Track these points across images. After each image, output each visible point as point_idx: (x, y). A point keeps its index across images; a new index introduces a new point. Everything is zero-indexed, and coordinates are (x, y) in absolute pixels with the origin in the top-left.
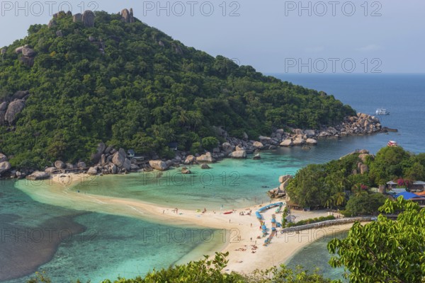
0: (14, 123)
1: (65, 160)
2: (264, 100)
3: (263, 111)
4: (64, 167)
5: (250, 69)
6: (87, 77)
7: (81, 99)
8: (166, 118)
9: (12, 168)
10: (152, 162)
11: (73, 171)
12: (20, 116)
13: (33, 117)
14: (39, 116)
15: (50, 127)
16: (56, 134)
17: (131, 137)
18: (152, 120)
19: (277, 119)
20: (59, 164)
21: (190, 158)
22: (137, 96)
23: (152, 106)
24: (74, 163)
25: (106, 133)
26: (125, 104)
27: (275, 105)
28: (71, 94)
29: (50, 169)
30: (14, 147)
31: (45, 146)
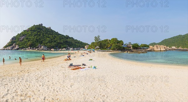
0: (22, 41)
1: (31, 47)
2: (75, 42)
3: (75, 44)
4: (30, 48)
5: (72, 38)
6: (39, 33)
7: (37, 36)
8: (55, 41)
9: (19, 48)
10: (51, 49)
11: (32, 49)
12: (24, 39)
13: (26, 39)
14: (27, 39)
15: (29, 41)
16: (30, 42)
17: (46, 44)
18: (52, 42)
19: (78, 46)
20: (29, 48)
21: (61, 49)
22: (49, 37)
23: (52, 39)
24: (33, 48)
25: (41, 43)
26: (46, 38)
27: (78, 43)
28: (35, 35)
29: (27, 49)
30: (21, 44)
31: (27, 44)
